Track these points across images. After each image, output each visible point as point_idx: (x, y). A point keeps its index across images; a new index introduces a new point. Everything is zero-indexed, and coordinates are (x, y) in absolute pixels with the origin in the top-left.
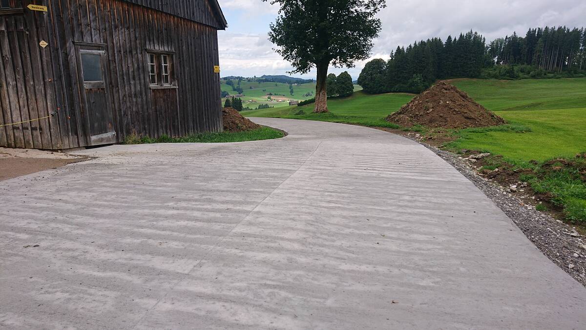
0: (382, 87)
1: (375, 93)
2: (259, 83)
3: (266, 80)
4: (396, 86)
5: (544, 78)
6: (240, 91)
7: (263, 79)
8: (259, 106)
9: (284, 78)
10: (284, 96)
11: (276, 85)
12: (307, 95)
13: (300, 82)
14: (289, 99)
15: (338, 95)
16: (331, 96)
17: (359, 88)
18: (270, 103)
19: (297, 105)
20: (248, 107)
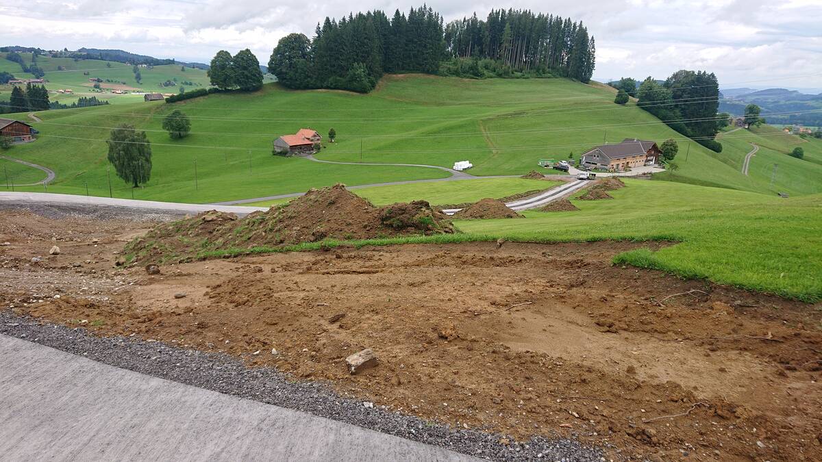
0: (309, 79)
1: (298, 88)
2: (76, 60)
3: (88, 56)
4: (330, 80)
6: (39, 73)
7: (82, 54)
8: (80, 100)
9: (121, 54)
10: (124, 84)
11: (109, 66)
12: (166, 85)
13: (151, 62)
14: (139, 90)
15: (239, 88)
16: (226, 89)
17: (271, 79)
18: (99, 96)
19: (165, 101)
20: (57, 102)
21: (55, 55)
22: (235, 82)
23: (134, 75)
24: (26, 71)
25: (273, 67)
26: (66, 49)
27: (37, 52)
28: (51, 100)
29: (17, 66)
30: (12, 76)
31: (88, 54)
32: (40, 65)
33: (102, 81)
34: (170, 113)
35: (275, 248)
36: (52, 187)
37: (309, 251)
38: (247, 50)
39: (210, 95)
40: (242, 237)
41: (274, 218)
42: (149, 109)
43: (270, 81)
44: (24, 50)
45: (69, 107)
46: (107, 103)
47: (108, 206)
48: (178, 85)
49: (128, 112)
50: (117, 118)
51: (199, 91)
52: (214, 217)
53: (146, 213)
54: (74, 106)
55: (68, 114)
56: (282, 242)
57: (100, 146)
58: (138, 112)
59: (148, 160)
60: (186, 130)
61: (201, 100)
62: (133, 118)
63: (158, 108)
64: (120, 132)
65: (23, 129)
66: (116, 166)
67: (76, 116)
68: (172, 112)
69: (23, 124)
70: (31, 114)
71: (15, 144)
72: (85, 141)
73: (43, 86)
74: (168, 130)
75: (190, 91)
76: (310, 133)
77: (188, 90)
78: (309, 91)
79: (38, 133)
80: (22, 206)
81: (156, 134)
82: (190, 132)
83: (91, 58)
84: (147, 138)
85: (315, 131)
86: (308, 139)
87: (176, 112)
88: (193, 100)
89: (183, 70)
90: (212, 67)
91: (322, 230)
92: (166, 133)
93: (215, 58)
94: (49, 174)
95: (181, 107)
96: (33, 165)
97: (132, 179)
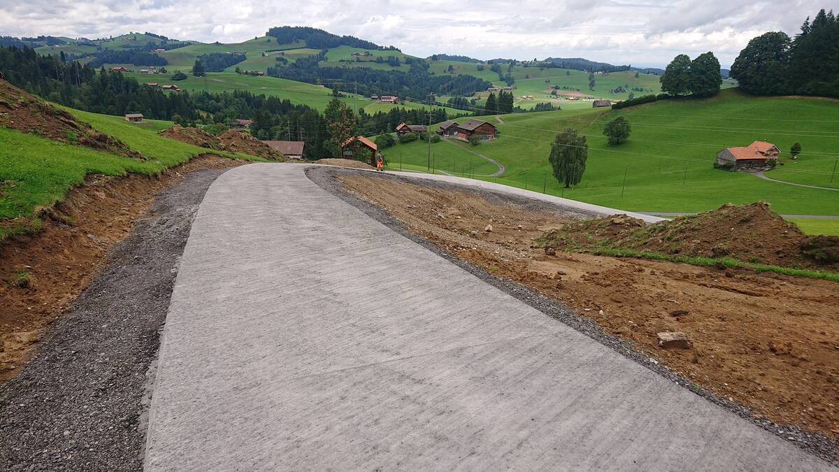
0: (780, 84)
2: (541, 70)
3: (552, 65)
6: (510, 81)
7: (548, 63)
8: (538, 106)
9: (582, 63)
10: (578, 90)
11: (568, 73)
12: (617, 91)
13: (607, 69)
14: (590, 96)
15: (691, 93)
16: (676, 95)
17: (732, 84)
18: (554, 101)
19: (611, 108)
20: (519, 107)
21: (526, 65)
22: (688, 88)
23: (589, 82)
24: (502, 80)
25: (735, 71)
26: (535, 60)
27: (513, 63)
28: (515, 105)
29: (496, 76)
30: (491, 84)
31: (552, 63)
32: (513, 74)
33: (559, 88)
34: (613, 119)
35: (668, 256)
36: (501, 180)
37: (702, 266)
38: (710, 53)
39: (658, 102)
40: (638, 241)
41: (676, 227)
42: (595, 115)
43: (729, 86)
44: (504, 61)
45: (528, 112)
46: (559, 109)
47: (538, 200)
48: (629, 91)
49: (575, 117)
50: (564, 122)
51: (647, 98)
52: (622, 221)
53: (567, 210)
54: (532, 110)
55: (525, 118)
56: (677, 252)
57: (545, 148)
58: (584, 117)
59: (582, 164)
60: (626, 136)
61: (647, 106)
62: (578, 123)
63: (603, 114)
64: (565, 135)
65: (489, 129)
66: (554, 167)
67: (531, 120)
68: (615, 119)
69: (490, 125)
70: (497, 117)
71: (482, 141)
72: (534, 142)
73: (511, 93)
74: (608, 135)
75: (638, 97)
76: (765, 146)
77: (637, 96)
78: (776, 98)
79: (499, 133)
80: (474, 191)
81: (596, 138)
82: (628, 139)
83: (555, 67)
84: (586, 143)
85: (773, 145)
86: (762, 153)
87: (619, 118)
88: (639, 107)
89: (637, 76)
90: (666, 72)
91: (725, 247)
92: (605, 139)
93: (672, 62)
94: (501, 169)
95: (626, 113)
96: (490, 160)
97: (564, 180)
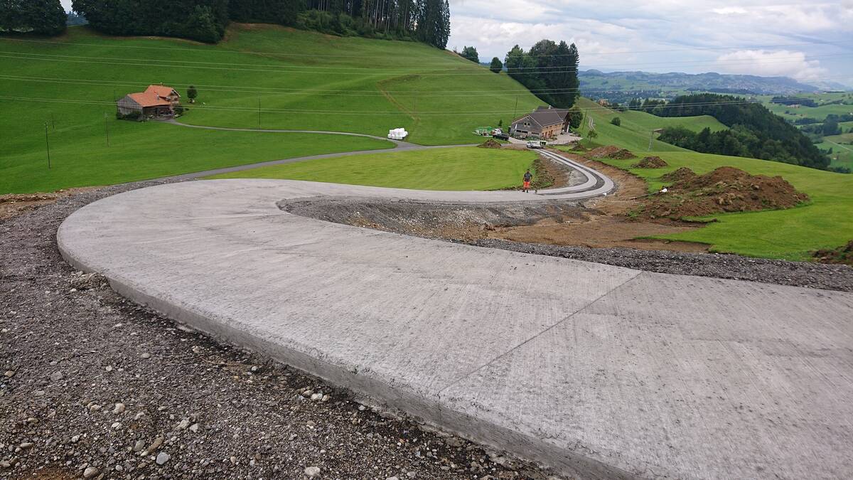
4: (164, 25)
5: (374, 38)
22: (24, 24)
76: (166, 91)
78: (135, 38)
85: (172, 89)
86: (164, 98)
